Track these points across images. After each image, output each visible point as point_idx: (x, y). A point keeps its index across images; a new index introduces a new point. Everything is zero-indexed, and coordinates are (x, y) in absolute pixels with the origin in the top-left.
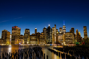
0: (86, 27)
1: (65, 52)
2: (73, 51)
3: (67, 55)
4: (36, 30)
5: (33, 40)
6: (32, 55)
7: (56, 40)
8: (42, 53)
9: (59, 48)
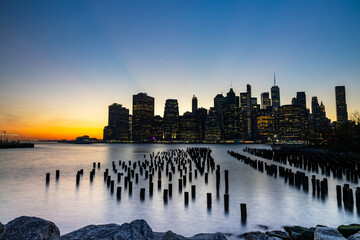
0: (344, 87)
1: (276, 160)
2: (301, 159)
3: (281, 169)
4: (195, 101)
5: (188, 129)
6: (185, 168)
7: (252, 128)
8: (212, 163)
9: (261, 151)
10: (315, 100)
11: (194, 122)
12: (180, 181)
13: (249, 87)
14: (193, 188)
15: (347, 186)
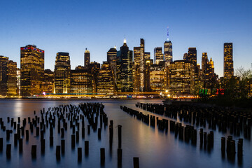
0: (231, 44)
1: (167, 115)
2: (190, 113)
3: (172, 123)
4: (87, 55)
5: (80, 84)
6: (78, 124)
7: (144, 83)
8: (104, 118)
9: (153, 106)
10: (205, 55)
11: (87, 76)
12: (73, 137)
13: (142, 41)
14: (87, 144)
15: (230, 138)
